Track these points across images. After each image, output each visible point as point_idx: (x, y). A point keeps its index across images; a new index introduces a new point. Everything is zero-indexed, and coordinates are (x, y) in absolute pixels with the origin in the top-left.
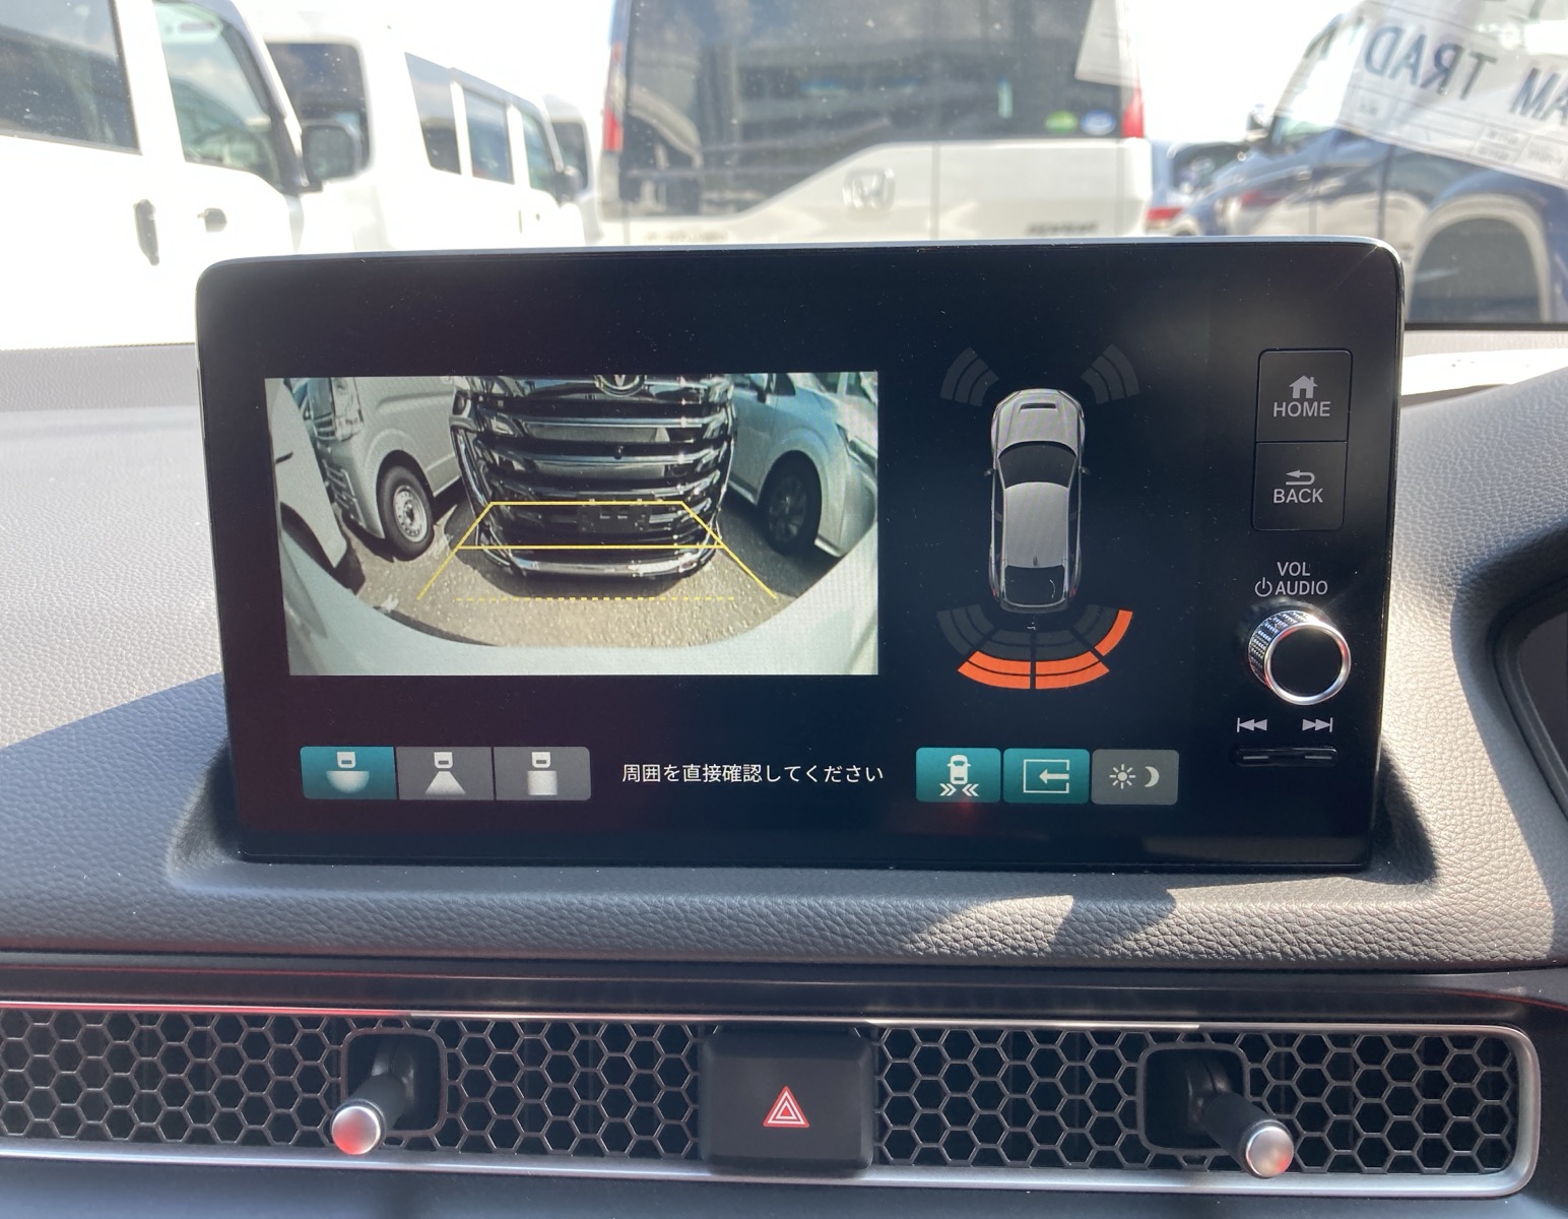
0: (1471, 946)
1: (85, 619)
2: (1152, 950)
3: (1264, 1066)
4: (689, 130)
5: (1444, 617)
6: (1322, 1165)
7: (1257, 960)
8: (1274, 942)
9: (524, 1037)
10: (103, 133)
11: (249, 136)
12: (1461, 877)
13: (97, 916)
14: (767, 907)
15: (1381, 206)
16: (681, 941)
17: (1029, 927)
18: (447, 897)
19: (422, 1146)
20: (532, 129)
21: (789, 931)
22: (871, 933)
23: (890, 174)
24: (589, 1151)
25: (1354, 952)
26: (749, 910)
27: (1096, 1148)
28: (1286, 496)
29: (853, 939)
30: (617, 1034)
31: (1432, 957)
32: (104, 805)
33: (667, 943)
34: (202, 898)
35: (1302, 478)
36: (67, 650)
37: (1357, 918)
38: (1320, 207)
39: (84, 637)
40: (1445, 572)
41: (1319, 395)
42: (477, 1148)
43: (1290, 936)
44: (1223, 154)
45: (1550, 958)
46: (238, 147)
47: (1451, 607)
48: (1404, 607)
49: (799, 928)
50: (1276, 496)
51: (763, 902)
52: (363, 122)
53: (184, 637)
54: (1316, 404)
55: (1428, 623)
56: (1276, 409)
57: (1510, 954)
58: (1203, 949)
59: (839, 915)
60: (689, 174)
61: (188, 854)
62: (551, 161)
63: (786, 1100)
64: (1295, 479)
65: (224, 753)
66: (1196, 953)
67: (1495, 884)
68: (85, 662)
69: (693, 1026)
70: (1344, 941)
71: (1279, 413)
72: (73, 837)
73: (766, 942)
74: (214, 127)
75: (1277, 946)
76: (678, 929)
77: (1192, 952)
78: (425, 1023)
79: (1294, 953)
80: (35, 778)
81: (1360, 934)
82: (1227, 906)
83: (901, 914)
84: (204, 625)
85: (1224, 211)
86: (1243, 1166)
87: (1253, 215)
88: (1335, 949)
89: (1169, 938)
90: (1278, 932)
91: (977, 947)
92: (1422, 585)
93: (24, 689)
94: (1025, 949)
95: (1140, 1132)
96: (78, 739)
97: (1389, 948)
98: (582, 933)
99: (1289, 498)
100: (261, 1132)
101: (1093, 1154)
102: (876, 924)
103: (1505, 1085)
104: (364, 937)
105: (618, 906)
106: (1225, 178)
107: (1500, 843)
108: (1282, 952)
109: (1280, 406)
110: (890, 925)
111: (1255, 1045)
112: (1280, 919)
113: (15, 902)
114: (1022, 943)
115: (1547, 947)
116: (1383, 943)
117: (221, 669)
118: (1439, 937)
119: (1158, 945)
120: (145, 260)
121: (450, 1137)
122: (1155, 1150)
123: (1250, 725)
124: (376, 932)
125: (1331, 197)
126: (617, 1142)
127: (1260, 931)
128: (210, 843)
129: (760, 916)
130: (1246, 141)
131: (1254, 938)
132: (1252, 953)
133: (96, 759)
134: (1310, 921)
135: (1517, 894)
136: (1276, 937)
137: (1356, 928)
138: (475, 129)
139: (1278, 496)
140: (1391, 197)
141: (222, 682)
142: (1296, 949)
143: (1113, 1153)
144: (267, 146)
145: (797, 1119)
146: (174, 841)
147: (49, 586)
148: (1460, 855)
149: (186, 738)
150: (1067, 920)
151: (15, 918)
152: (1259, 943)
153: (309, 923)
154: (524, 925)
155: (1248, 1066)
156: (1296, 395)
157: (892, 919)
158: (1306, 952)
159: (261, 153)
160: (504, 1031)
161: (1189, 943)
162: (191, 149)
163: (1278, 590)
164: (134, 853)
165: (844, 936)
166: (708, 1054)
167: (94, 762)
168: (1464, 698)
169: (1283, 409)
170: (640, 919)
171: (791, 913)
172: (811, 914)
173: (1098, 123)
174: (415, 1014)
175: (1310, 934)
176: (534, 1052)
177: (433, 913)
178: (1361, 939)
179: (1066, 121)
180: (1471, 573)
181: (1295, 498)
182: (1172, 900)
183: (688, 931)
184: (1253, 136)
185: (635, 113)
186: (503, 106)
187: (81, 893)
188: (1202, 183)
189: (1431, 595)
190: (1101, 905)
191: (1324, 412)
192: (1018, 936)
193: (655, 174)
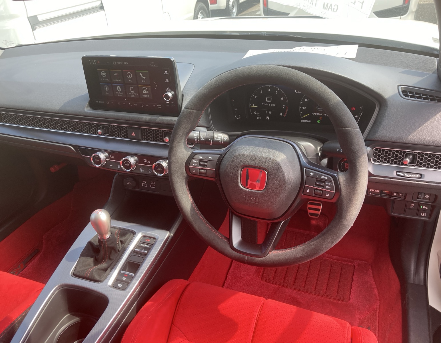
13: (80, 113)
19: (105, 135)
24: (121, 137)
34: (87, 112)
35: (167, 80)
42: (112, 136)
50: (165, 82)
54: (167, 73)
61: (87, 108)
63: (133, 133)
65: (90, 100)
71: (164, 74)
78: (107, 125)
100: (92, 133)
101: (160, 141)
113: (74, 111)
123: (167, 102)
128: (89, 108)
145: (134, 135)
151: (74, 113)
160: (114, 126)
163: (167, 90)
164: (83, 108)
166: (127, 129)
170: (119, 116)
181: (167, 82)
187: (79, 111)
191: (169, 74)
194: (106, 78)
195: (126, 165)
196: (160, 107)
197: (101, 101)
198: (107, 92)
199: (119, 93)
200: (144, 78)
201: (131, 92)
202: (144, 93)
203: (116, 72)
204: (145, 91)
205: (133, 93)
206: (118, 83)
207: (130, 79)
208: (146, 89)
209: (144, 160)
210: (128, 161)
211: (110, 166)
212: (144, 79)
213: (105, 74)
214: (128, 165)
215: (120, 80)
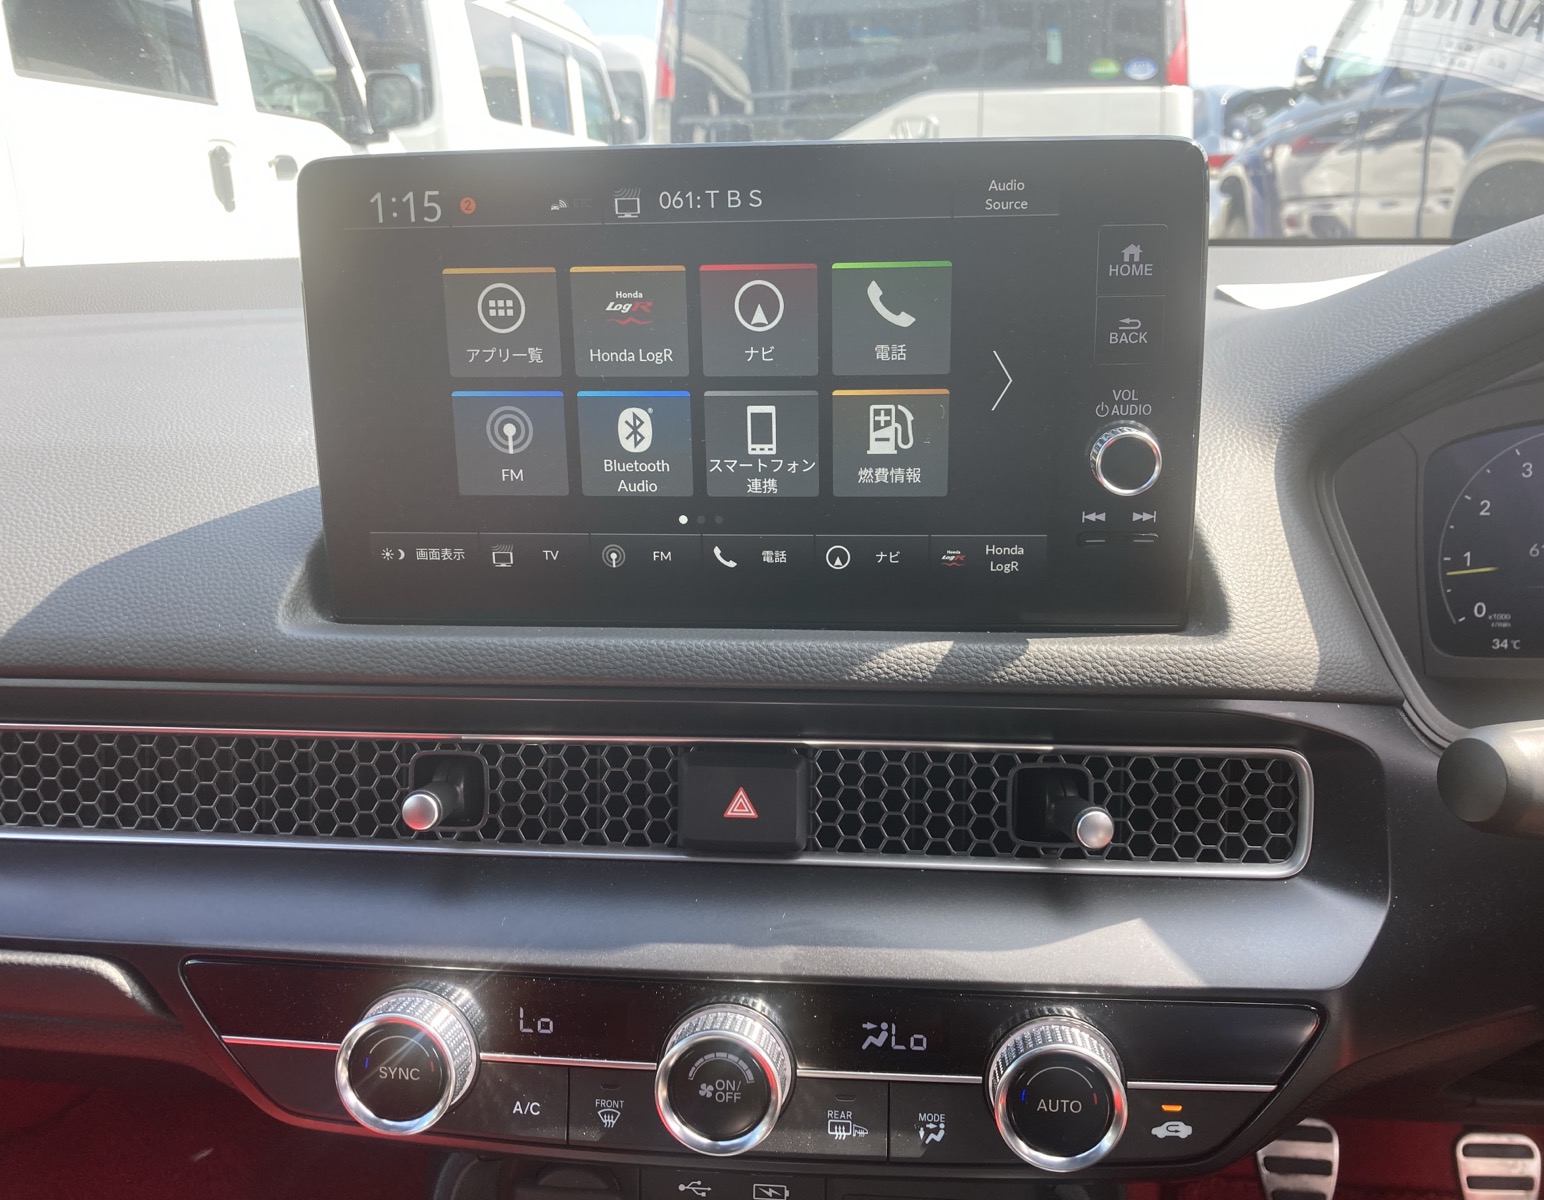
0: (1249, 677)
1: (210, 449)
2: (1007, 678)
3: (1105, 781)
4: (741, 79)
5: (1271, 448)
6: (1147, 855)
7: (1086, 686)
8: (1099, 672)
9: (546, 756)
10: (178, 81)
11: (318, 87)
12: (1247, 629)
13: (229, 653)
14: (724, 647)
15: (1426, 150)
16: (661, 671)
17: (916, 661)
18: (488, 640)
19: (470, 838)
20: (590, 79)
21: (740, 664)
22: (800, 665)
23: (935, 121)
24: (595, 841)
25: (1159, 680)
26: (710, 649)
27: (976, 841)
28: (1119, 338)
29: (787, 670)
30: (617, 753)
31: (1218, 685)
32: (231, 577)
33: (650, 673)
34: (305, 641)
35: (1131, 324)
36: (198, 471)
37: (1164, 656)
38: (1368, 153)
39: (210, 462)
40: (1276, 414)
41: (1144, 259)
42: (511, 839)
43: (1112, 669)
44: (1274, 99)
45: (1314, 692)
46: (306, 96)
47: (1277, 440)
48: (1241, 441)
49: (747, 661)
50: (1111, 338)
51: (721, 644)
52: (427, 74)
53: (287, 462)
54: (1141, 266)
55: (1257, 453)
56: (1111, 270)
57: (1281, 685)
58: (1045, 677)
59: (777, 652)
60: (740, 121)
61: (294, 613)
62: (610, 111)
63: (741, 797)
64: (1126, 325)
65: (321, 540)
66: (1040, 680)
67: (1274, 634)
68: (212, 479)
69: (675, 747)
70: (1153, 672)
71: (1114, 273)
72: (211, 599)
73: (724, 672)
74: (283, 77)
75: (1099, 676)
76: (659, 662)
77: (1037, 679)
78: (473, 745)
79: (1114, 680)
80: (180, 558)
81: (1165, 667)
82: (1065, 647)
83: (823, 652)
84: (302, 453)
85: (1271, 158)
86: (1075, 839)
87: (1305, 160)
88: (1145, 678)
89: (1020, 669)
90: (1103, 666)
91: (877, 675)
92: (1258, 425)
93: (168, 498)
94: (912, 676)
95: (1009, 829)
96: (209, 532)
97: (1185, 677)
98: (588, 665)
99: (1122, 340)
100: (350, 827)
101: (973, 845)
102: (804, 659)
103: (1289, 796)
104: (426, 668)
105: (614, 646)
106: (1273, 124)
107: (1284, 608)
108: (1105, 680)
109: (1114, 268)
110: (814, 659)
111: (1098, 764)
112: (1105, 656)
113: (170, 644)
114: (911, 672)
115: (1312, 682)
116: (1182, 674)
117: (317, 483)
118: (1224, 669)
119: (1012, 674)
120: (221, 206)
121: (490, 832)
122: (1020, 843)
123: (1092, 517)
124: (435, 665)
125: (1382, 142)
126: (616, 835)
127: (1089, 665)
128: (310, 609)
129: (719, 653)
130: (1296, 85)
131: (1084, 669)
132: (1083, 680)
133: (224, 545)
134: (1128, 658)
135: (1290, 642)
136: (1102, 669)
137: (1162, 663)
138: (533, 78)
139: (1113, 338)
140: (1436, 141)
141: (319, 494)
142: (1116, 678)
143: (988, 845)
144: (334, 97)
145: (749, 812)
146: (284, 602)
147: (180, 428)
148: (1248, 614)
149: (291, 531)
150: (946, 657)
151: (170, 654)
152: (1088, 673)
153: (386, 659)
154: (545, 659)
155: (1092, 781)
156: (1126, 259)
157: (815, 656)
158: (1124, 681)
159: (328, 101)
160: (532, 752)
161: (1035, 673)
162: (262, 100)
163: (1114, 412)
164: (255, 610)
165: (780, 667)
166: (684, 766)
167: (223, 548)
168: (1278, 507)
169: (1117, 270)
170: (631, 655)
171: (742, 651)
172: (756, 651)
173: (1140, 70)
174: (464, 737)
175: (1127, 667)
176: (555, 768)
177: (477, 651)
178: (1165, 671)
179: (1111, 68)
180: (1295, 414)
181: (1126, 340)
182: (1028, 643)
183: (666, 664)
184: (1303, 81)
185: (687, 60)
186: (563, 56)
187: (217, 637)
188: (1253, 131)
189: (1263, 432)
190: (970, 646)
191: (1148, 272)
192: (908, 667)
193: (707, 121)
194: (519, 341)
195: (706, 1090)
196: (1006, 559)
197: (441, 546)
198: (513, 462)
199: (627, 467)
200: (905, 320)
201: (754, 449)
202: (875, 448)
203: (628, 282)
204: (888, 432)
205: (766, 458)
206: (639, 384)
207: (759, 340)
208: (901, 418)
209: (869, 1026)
210: (733, 1058)
211: (517, 1108)
212: (893, 334)
213: (517, 308)
214: (729, 1090)
215: (662, 357)
